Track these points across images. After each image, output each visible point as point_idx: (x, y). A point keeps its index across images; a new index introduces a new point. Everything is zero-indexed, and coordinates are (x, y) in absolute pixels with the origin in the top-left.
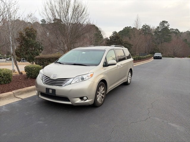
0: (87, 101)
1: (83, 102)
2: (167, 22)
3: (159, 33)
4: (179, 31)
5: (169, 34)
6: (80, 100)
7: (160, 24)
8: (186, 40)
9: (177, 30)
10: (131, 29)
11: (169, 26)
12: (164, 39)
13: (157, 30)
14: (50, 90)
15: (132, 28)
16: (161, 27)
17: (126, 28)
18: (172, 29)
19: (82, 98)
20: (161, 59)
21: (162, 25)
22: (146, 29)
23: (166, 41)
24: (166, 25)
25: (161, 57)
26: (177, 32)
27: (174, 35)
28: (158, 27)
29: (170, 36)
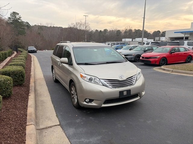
2: (18, 14)
5: (23, 27)
7: (11, 15)
8: (39, 34)
9: (28, 23)
11: (21, 18)
13: (8, 21)
14: (124, 92)
16: (12, 18)
18: (23, 22)
21: (13, 16)
23: (20, 34)
24: (17, 17)
26: (28, 25)
27: (26, 28)
28: (9, 18)
29: (24, 29)
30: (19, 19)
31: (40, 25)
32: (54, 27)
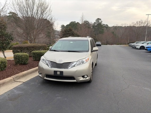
0: (88, 78)
1: (84, 79)
2: (100, 19)
3: (96, 27)
4: (108, 26)
6: (83, 78)
7: (96, 21)
8: (113, 32)
9: (107, 25)
10: (76, 24)
11: (102, 22)
12: (99, 32)
13: (94, 25)
14: (58, 72)
15: (76, 22)
16: (97, 23)
17: (71, 22)
18: (104, 24)
19: (83, 77)
20: (101, 46)
21: (97, 21)
22: (86, 23)
23: (100, 33)
24: (100, 21)
25: (101, 45)
26: (107, 27)
27: (105, 29)
28: (95, 23)
29: (103, 29)
30: (100, 23)
31: (116, 26)
32: (128, 26)
